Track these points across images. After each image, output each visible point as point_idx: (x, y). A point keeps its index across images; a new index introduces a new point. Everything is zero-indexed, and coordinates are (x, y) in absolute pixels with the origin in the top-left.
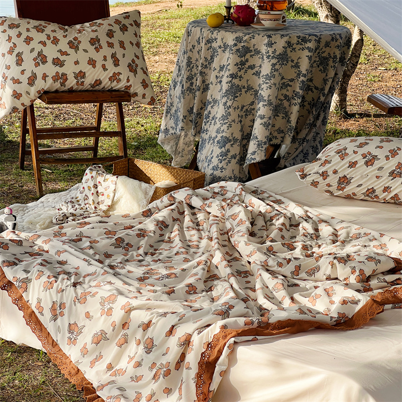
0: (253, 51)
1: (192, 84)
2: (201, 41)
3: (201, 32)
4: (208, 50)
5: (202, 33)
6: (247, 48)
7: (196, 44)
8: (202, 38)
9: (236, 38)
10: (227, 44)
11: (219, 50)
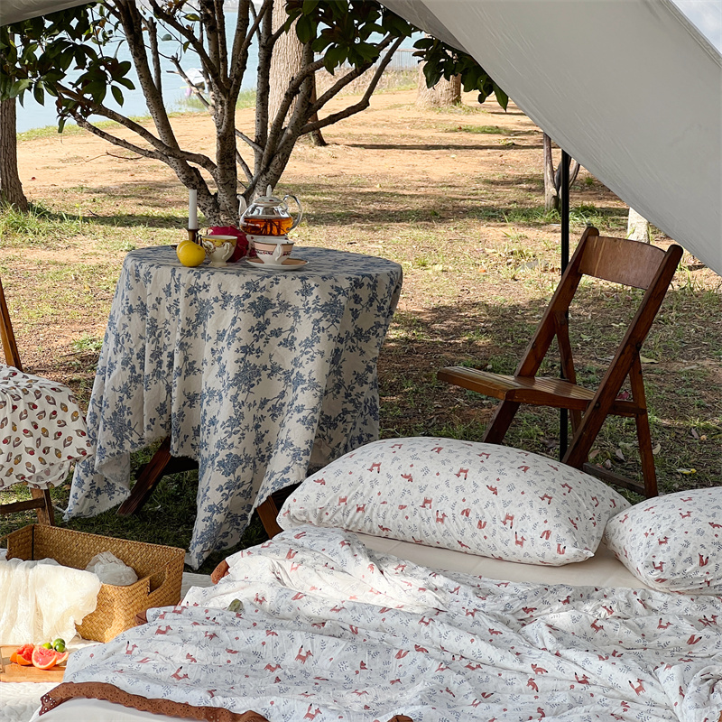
0: (277, 305)
1: (160, 363)
2: (173, 290)
3: (173, 275)
4: (191, 305)
6: (267, 300)
7: (163, 295)
8: (177, 286)
9: (247, 283)
10: (228, 294)
11: (215, 305)
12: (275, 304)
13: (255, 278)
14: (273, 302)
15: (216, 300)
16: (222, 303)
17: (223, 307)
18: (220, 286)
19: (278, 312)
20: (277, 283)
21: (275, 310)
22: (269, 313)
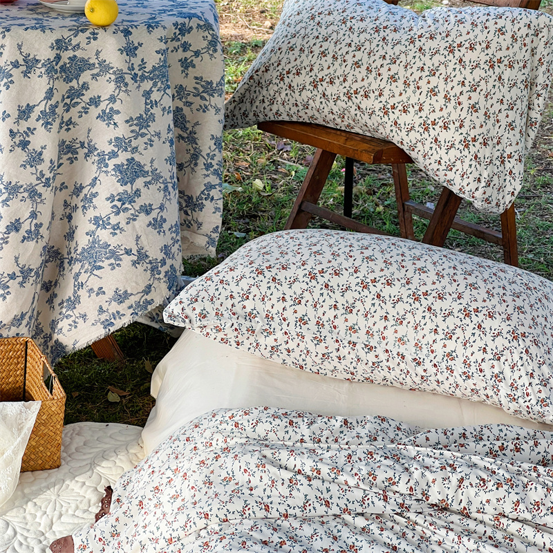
0: (97, 65)
9: (58, 41)
10: (31, 56)
11: (15, 72)
12: (94, 64)
13: (67, 34)
14: (91, 61)
15: (16, 65)
16: (24, 68)
17: (25, 74)
18: (20, 47)
19: (98, 75)
20: (95, 39)
21: (95, 71)
22: (86, 77)
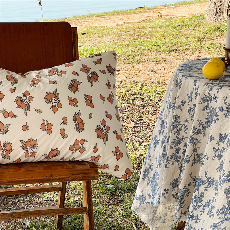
1: (178, 150)
2: (194, 97)
3: (195, 85)
4: (203, 110)
5: (197, 87)
7: (187, 100)
8: (196, 94)
